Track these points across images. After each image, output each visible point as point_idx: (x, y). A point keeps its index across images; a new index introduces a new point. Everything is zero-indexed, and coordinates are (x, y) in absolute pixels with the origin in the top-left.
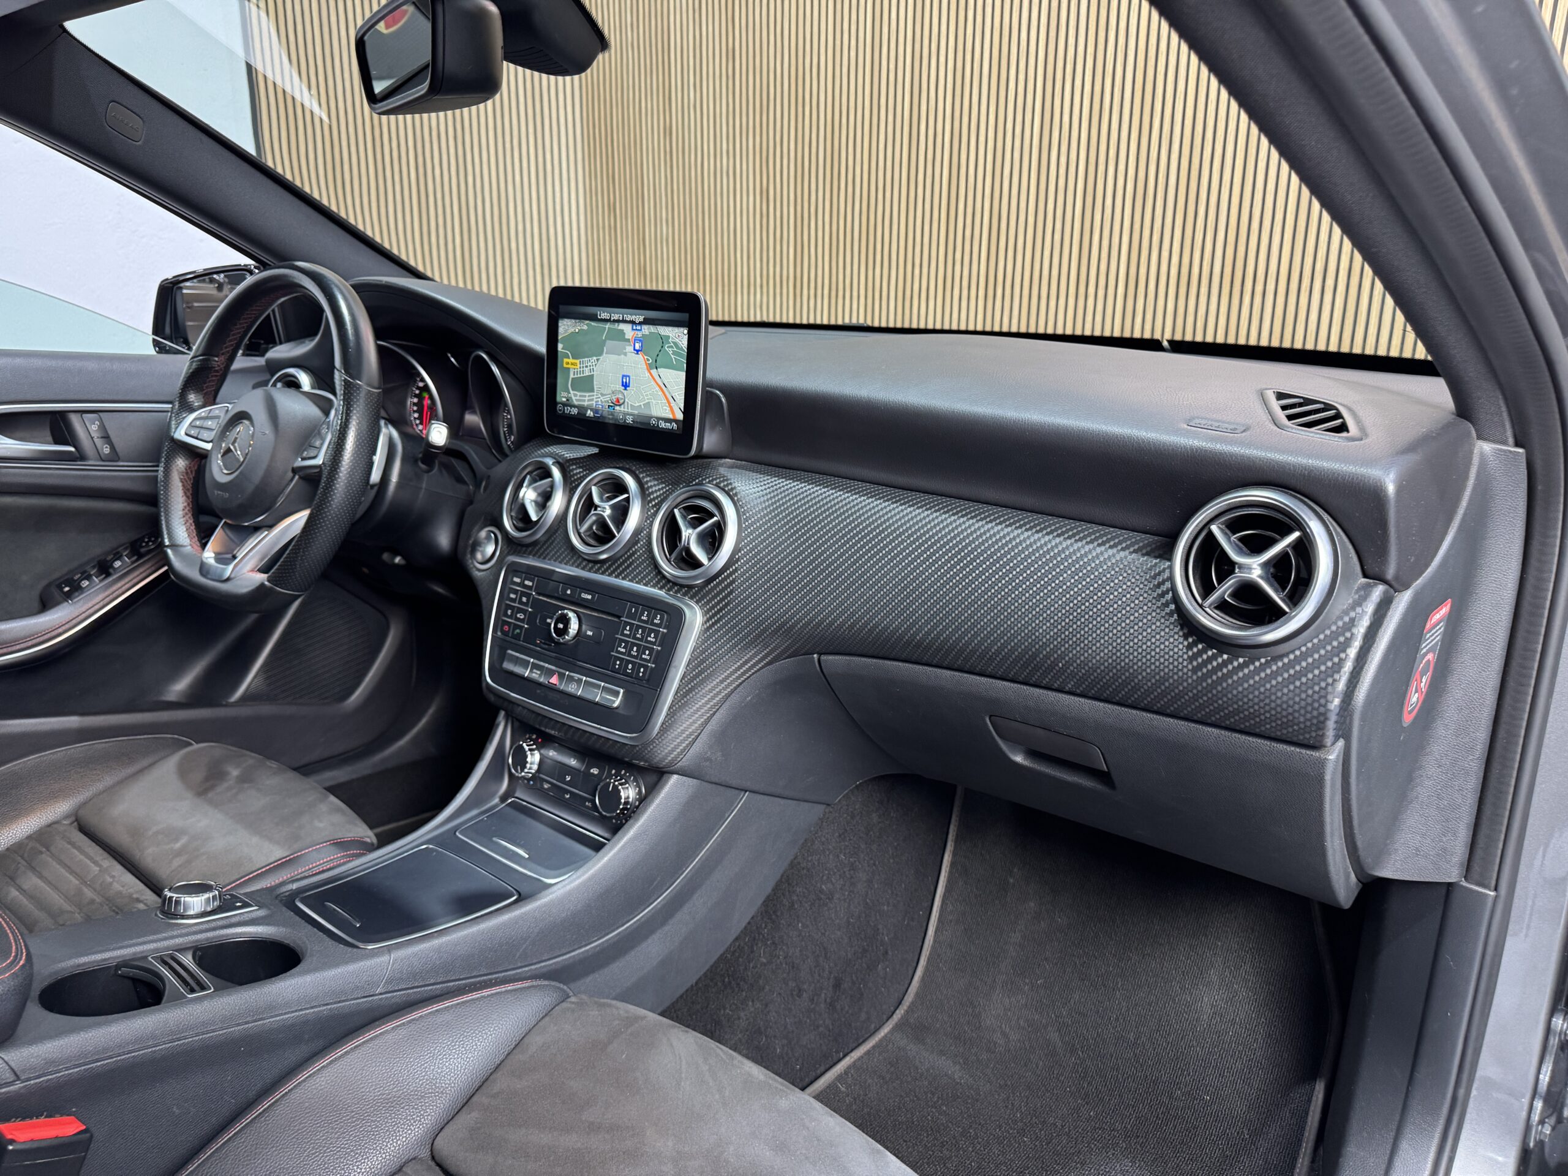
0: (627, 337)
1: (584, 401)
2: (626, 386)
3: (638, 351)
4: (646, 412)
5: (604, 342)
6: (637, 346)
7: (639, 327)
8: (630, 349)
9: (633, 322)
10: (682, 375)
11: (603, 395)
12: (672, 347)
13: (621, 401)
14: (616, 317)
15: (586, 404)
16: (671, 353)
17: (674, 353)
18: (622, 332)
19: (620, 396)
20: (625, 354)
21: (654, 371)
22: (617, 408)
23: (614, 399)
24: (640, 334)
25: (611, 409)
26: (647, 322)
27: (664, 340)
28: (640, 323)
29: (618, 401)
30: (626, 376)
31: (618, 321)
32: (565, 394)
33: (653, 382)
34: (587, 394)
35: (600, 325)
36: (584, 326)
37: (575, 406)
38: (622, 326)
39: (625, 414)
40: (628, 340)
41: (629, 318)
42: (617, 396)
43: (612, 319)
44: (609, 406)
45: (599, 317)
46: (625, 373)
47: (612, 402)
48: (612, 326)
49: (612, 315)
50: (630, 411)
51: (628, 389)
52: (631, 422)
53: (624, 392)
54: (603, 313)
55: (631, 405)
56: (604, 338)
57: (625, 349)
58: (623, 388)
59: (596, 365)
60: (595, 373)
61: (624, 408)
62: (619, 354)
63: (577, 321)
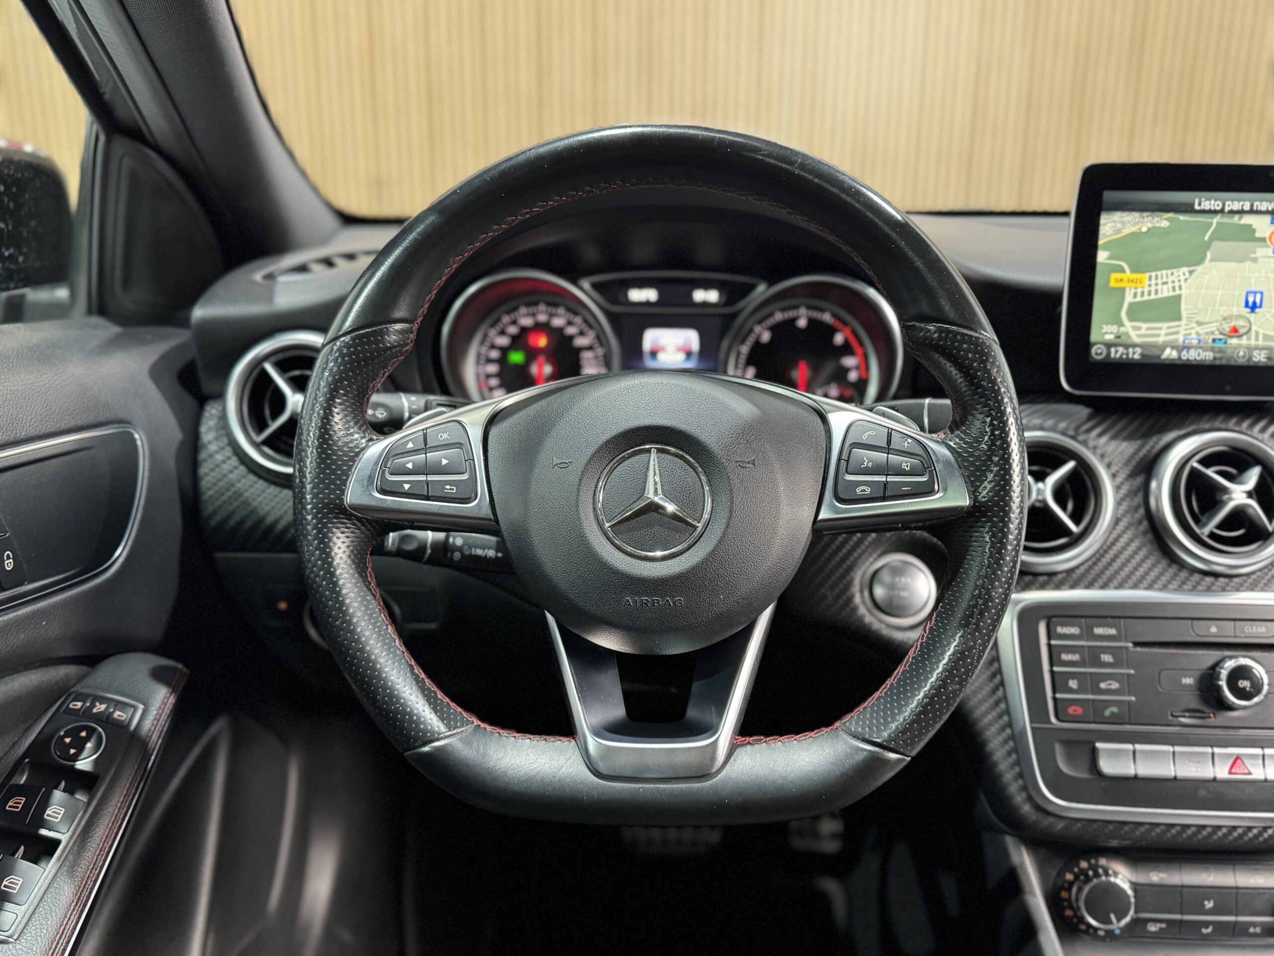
0: (1258, 234)
1: (1158, 335)
2: (1253, 307)
5: (1207, 246)
9: (1273, 212)
11: (1199, 323)
13: (1242, 331)
14: (1236, 206)
15: (1161, 340)
18: (1249, 229)
19: (1240, 323)
22: (1234, 341)
23: (1227, 327)
25: (1219, 345)
29: (1235, 329)
30: (1255, 293)
31: (1241, 212)
32: (1114, 328)
34: (1165, 325)
35: (1200, 219)
36: (1162, 221)
37: (1135, 346)
38: (1247, 220)
39: (1250, 349)
40: (1263, 240)
41: (1263, 205)
42: (1233, 323)
43: (1227, 209)
44: (1214, 340)
45: (1197, 207)
46: (1253, 289)
47: (1221, 333)
48: (1226, 220)
49: (1227, 203)
50: (1261, 343)
51: (1257, 310)
52: (1264, 360)
53: (1248, 316)
54: (1207, 201)
55: (1264, 335)
56: (1206, 238)
57: (1255, 252)
58: (1248, 310)
59: (1186, 280)
60: (1184, 292)
61: (1249, 339)
62: (1241, 260)
63: (1145, 214)
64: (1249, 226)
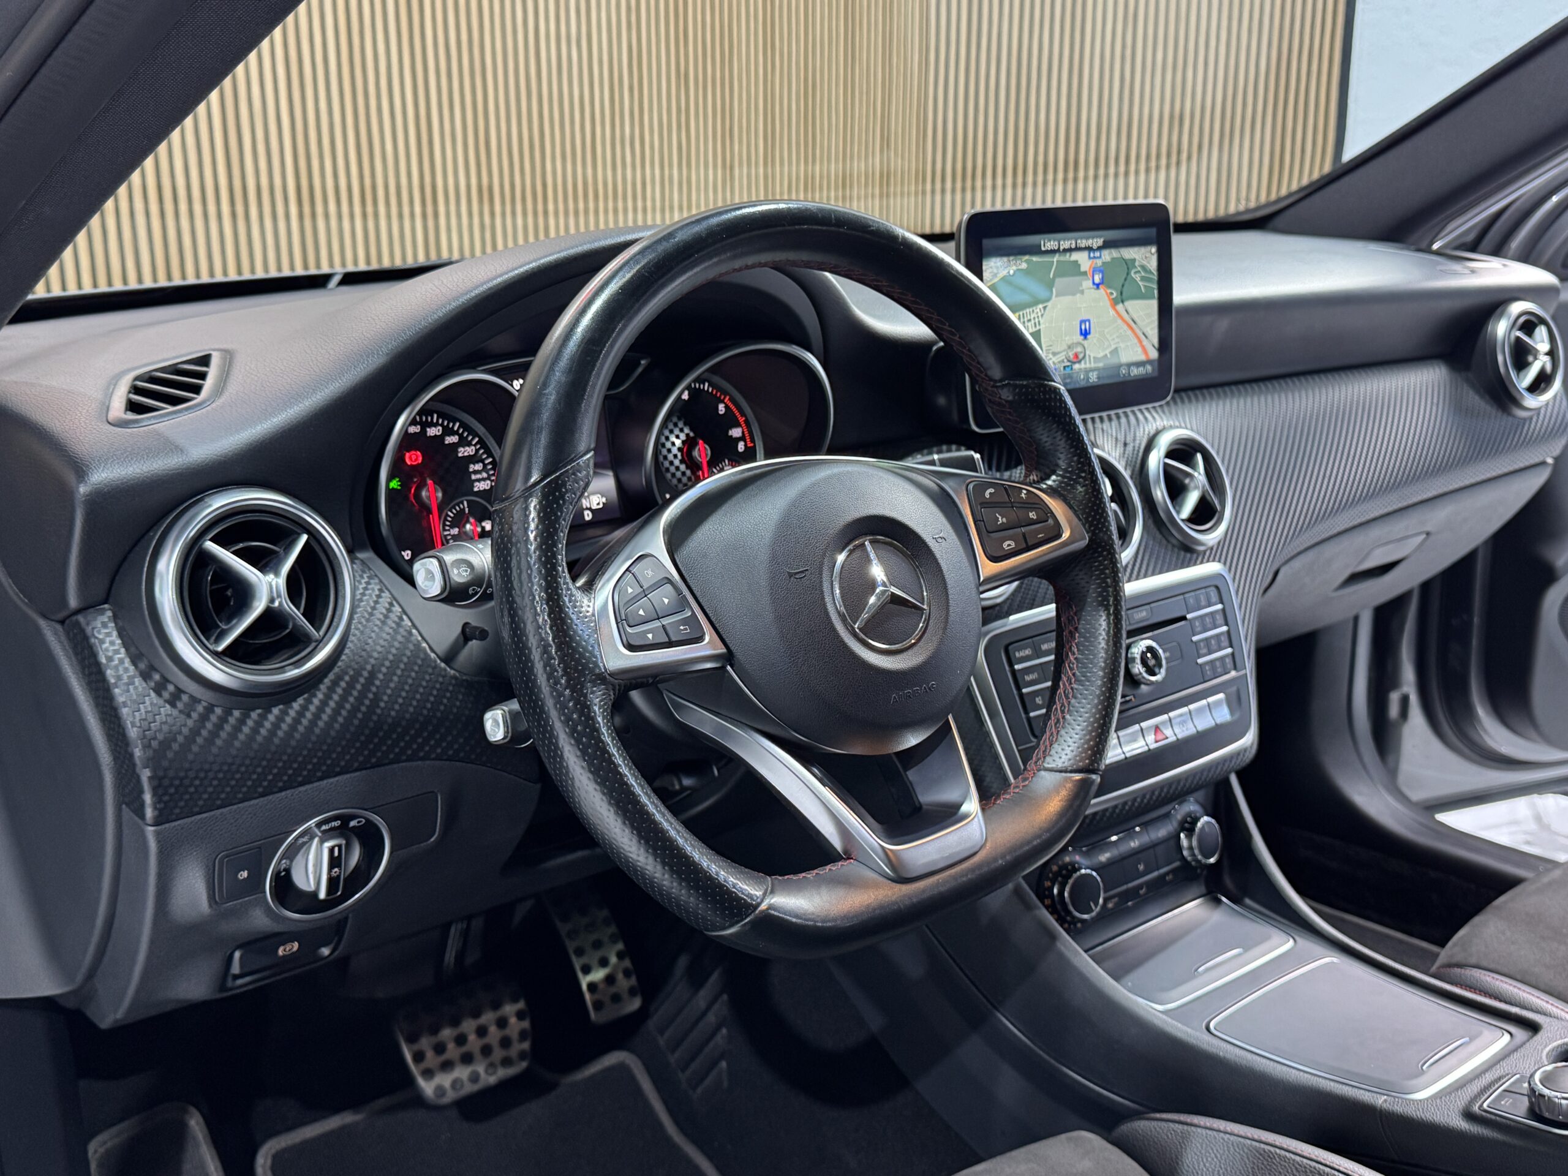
0: (1083, 269)
2: (1085, 334)
3: (1098, 285)
4: (1114, 361)
5: (1053, 283)
6: (1097, 279)
7: (1097, 254)
8: (1087, 284)
9: (1089, 249)
10: (1154, 304)
11: (1054, 354)
12: (1139, 272)
13: (1081, 356)
14: (1065, 245)
16: (1138, 279)
17: (1143, 279)
18: (1076, 264)
19: (1079, 349)
20: (1082, 292)
21: (1120, 307)
22: (1076, 366)
23: (1071, 355)
24: (1099, 262)
25: (1068, 371)
26: (1107, 245)
27: (1129, 264)
28: (1099, 248)
29: (1076, 356)
30: (1085, 321)
31: (1070, 250)
33: (1119, 321)
35: (1046, 259)
36: (1023, 263)
38: (1075, 256)
39: (1087, 371)
40: (1085, 273)
41: (1083, 243)
42: (1075, 350)
43: (1062, 248)
44: (1065, 367)
45: (1043, 249)
46: (1084, 318)
47: (1069, 361)
48: (1062, 258)
49: (1062, 243)
50: (1093, 365)
51: (1088, 337)
52: (1096, 380)
53: (1083, 342)
54: (1049, 243)
55: (1094, 358)
56: (1051, 276)
57: (1081, 285)
58: (1082, 337)
59: (1042, 315)
60: (1042, 327)
61: (1085, 363)
62: (1074, 294)
63: (1011, 258)
64: (1076, 262)
